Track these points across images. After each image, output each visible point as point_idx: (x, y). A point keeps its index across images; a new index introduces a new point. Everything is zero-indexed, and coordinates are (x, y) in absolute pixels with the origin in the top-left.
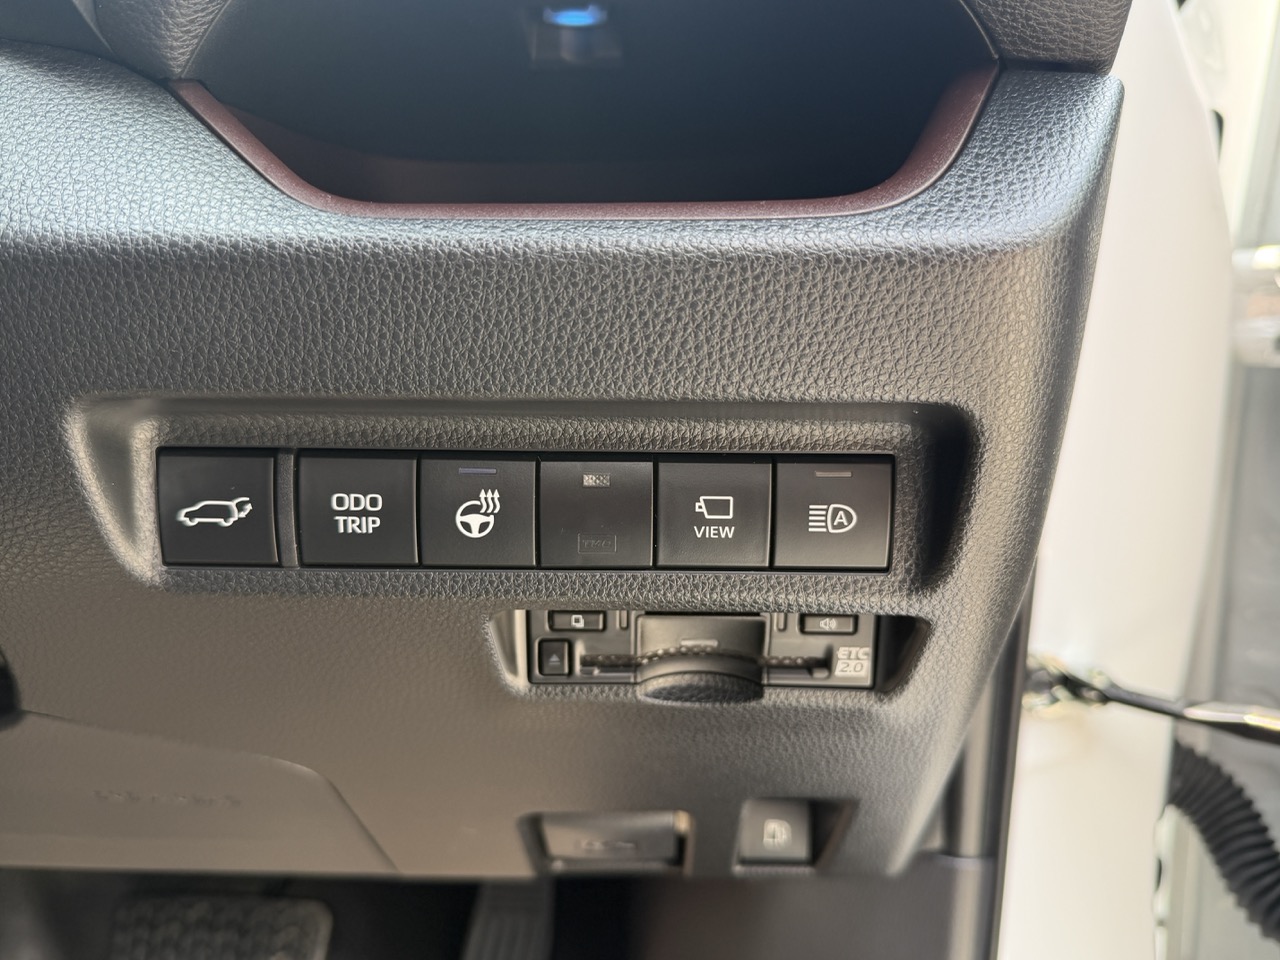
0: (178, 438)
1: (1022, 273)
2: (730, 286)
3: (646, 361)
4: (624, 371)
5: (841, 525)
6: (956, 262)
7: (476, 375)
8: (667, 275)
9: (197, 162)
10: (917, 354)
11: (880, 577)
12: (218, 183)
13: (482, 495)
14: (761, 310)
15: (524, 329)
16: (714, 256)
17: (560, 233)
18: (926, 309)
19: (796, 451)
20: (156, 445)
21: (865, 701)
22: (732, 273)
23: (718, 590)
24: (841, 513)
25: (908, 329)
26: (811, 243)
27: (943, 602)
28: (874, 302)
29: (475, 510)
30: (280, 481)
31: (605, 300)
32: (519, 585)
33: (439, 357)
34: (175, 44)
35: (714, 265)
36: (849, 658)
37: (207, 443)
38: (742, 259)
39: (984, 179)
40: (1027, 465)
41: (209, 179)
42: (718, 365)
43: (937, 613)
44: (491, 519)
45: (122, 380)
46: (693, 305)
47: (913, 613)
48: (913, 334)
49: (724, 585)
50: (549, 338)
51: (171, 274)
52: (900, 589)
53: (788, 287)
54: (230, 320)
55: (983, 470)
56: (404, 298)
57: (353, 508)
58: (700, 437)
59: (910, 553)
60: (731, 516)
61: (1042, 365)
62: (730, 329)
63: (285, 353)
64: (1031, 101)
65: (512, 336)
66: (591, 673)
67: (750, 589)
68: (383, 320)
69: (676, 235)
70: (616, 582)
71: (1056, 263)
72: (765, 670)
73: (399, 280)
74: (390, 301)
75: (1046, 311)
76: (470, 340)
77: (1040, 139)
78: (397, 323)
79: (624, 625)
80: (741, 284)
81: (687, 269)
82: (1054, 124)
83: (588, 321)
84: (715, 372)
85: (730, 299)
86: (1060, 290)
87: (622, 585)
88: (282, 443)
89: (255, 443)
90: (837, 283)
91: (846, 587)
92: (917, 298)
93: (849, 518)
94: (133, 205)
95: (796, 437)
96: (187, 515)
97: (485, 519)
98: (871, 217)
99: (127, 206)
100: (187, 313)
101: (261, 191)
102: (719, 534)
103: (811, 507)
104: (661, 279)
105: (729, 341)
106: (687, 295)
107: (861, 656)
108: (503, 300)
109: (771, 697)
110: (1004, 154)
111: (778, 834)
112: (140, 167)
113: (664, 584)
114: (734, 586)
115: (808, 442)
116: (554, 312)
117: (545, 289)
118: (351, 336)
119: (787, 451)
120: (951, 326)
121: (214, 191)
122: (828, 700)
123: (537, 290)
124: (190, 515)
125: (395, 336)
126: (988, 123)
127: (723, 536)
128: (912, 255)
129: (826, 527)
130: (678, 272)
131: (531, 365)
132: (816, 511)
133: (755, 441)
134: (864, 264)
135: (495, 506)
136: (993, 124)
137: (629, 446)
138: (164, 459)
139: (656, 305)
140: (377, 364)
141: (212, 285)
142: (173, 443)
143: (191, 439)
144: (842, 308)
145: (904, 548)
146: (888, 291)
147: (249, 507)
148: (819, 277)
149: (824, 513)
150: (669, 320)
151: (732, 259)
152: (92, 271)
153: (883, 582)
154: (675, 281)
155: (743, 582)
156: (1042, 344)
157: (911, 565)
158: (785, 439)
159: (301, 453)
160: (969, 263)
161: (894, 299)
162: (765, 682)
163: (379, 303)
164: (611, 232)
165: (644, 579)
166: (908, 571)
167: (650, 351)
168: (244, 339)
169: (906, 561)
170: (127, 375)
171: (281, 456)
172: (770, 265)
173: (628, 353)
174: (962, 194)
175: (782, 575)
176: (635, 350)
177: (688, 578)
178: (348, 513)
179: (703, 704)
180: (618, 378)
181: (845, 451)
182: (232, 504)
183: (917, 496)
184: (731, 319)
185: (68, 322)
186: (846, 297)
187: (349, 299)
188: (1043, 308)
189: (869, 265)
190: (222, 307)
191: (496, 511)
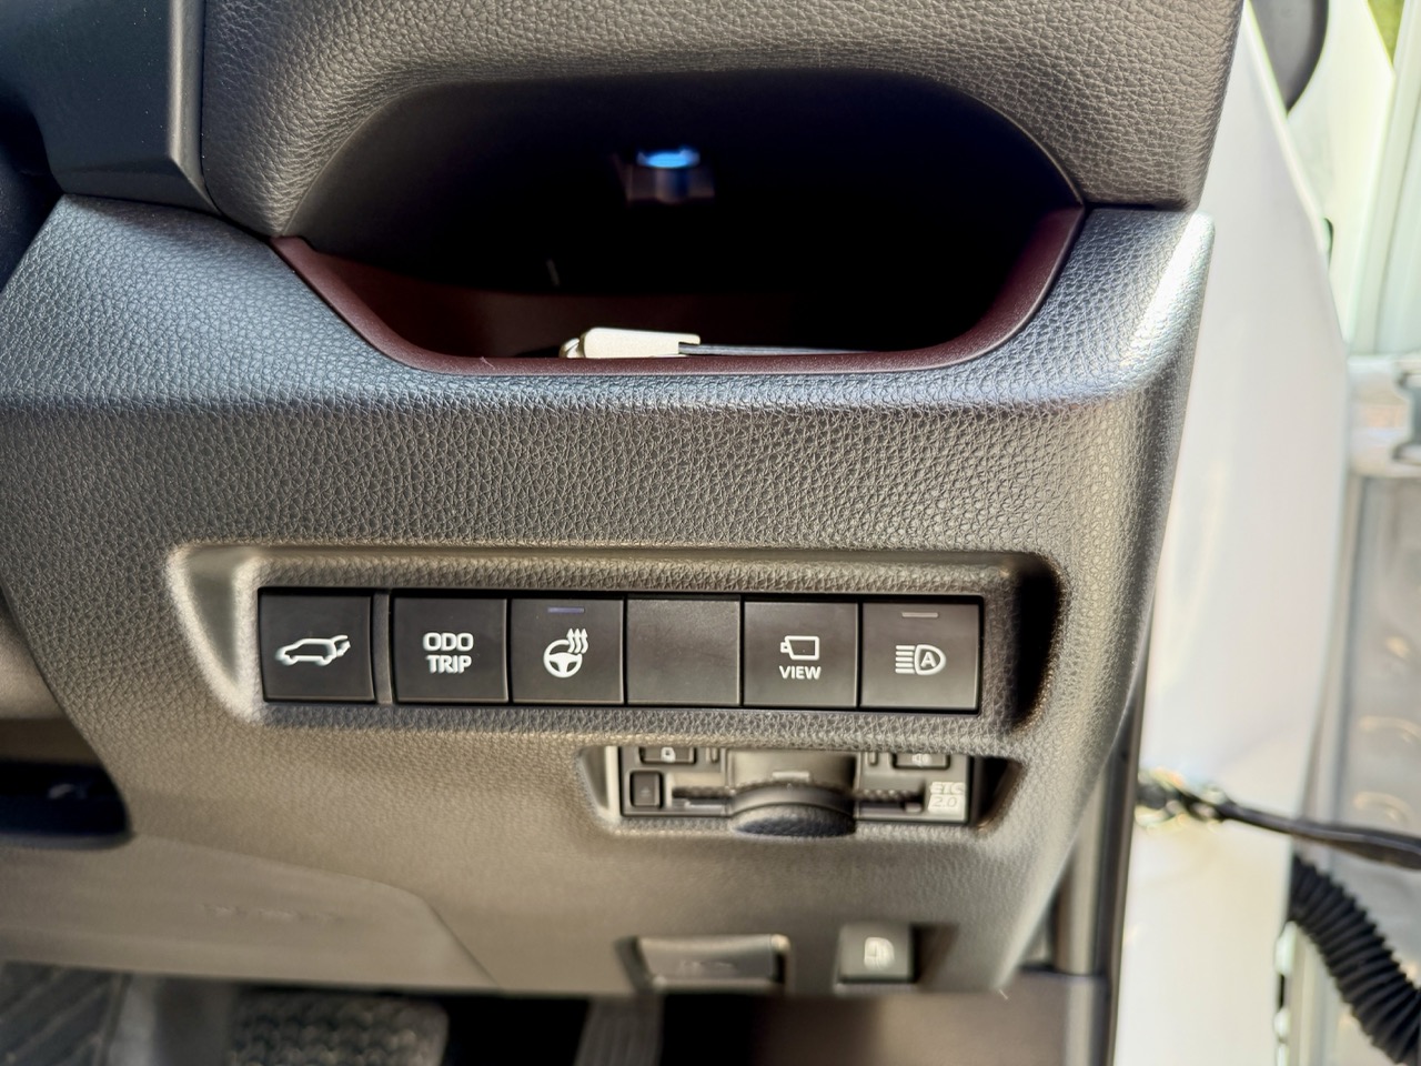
0: (279, 579)
1: (1104, 426)
2: (809, 440)
3: (726, 510)
4: (705, 521)
5: (929, 667)
6: (1035, 417)
7: (561, 524)
8: (747, 429)
9: (296, 319)
10: (998, 506)
11: (970, 720)
12: (316, 340)
13: (570, 634)
14: (841, 462)
15: (607, 480)
16: (793, 411)
17: (642, 389)
18: (1005, 461)
19: (883, 592)
20: (258, 585)
21: (959, 835)
22: (811, 426)
23: (806, 729)
24: (928, 654)
25: (989, 481)
26: (888, 399)
27: (1035, 745)
28: (953, 455)
29: (564, 649)
30: (376, 621)
31: (685, 453)
32: (607, 723)
33: (525, 507)
34: (275, 205)
35: (793, 419)
36: (942, 793)
37: (307, 584)
38: (820, 413)
39: (1066, 329)
40: (1115, 611)
41: (307, 336)
42: (798, 515)
43: (1029, 755)
44: (579, 659)
45: (222, 529)
46: (773, 457)
47: (1004, 754)
48: (993, 485)
49: (811, 725)
50: (631, 488)
51: (267, 430)
52: (991, 732)
53: (867, 440)
54: (324, 473)
55: (1070, 618)
56: (491, 452)
57: (445, 648)
58: (785, 579)
59: (1000, 695)
60: (816, 657)
61: (1127, 515)
62: (809, 480)
63: (378, 505)
64: (1119, 243)
65: (595, 487)
66: (682, 805)
67: (838, 729)
68: (471, 473)
69: (755, 390)
70: (703, 720)
71: (1140, 414)
72: (857, 804)
73: (486, 436)
74: (478, 455)
75: (1130, 462)
76: (555, 491)
77: (1126, 285)
78: (484, 476)
79: (715, 757)
80: (819, 438)
81: (766, 422)
82: (1141, 269)
83: (669, 473)
84: (796, 521)
85: (809, 451)
86: (1145, 441)
87: (709, 724)
88: (377, 583)
89: (352, 584)
90: (915, 437)
91: (935, 728)
92: (996, 450)
93: (937, 660)
94: (234, 362)
95: (882, 578)
96: (287, 653)
97: (573, 658)
98: (950, 371)
99: (228, 364)
100: (284, 467)
101: (356, 348)
102: (805, 674)
103: (898, 647)
104: (741, 433)
105: (808, 492)
106: (766, 448)
107: (954, 790)
108: (586, 453)
109: (864, 832)
110: (1088, 302)
111: (879, 953)
112: (242, 324)
113: (751, 722)
114: (821, 726)
115: (895, 582)
116: (635, 464)
117: (627, 443)
118: (440, 489)
119: (874, 591)
120: (1032, 479)
121: (311, 349)
122: (923, 834)
123: (620, 444)
124: (291, 654)
125: (482, 488)
126: (1074, 266)
127: (809, 676)
128: (991, 410)
129: (914, 668)
130: (758, 426)
131: (614, 514)
132: (903, 652)
133: (841, 582)
134: (942, 418)
135: (582, 647)
136: (1079, 269)
137: (716, 588)
138: (265, 599)
139: (736, 458)
140: (465, 515)
141: (306, 440)
142: (274, 584)
143: (291, 579)
144: (922, 460)
145: (994, 689)
146: (967, 444)
147: (347, 646)
148: (897, 431)
149: (911, 654)
150: (749, 471)
151: (810, 413)
152: (193, 427)
153: (972, 725)
154: (754, 434)
155: (830, 722)
156: (1126, 495)
157: (1001, 707)
158: (871, 580)
159: (397, 593)
160: (1050, 417)
161: (973, 452)
162: (857, 815)
163: (467, 457)
164: (691, 387)
165: (732, 718)
166: (998, 713)
167: (730, 502)
168: (338, 492)
169: (996, 703)
170: (227, 524)
171: (377, 597)
172: (849, 419)
173: (709, 503)
174: (1042, 346)
175: (871, 717)
176: (716, 500)
177: (776, 717)
178: (439, 652)
179: (795, 838)
180: (699, 527)
181: (932, 593)
182: (331, 642)
183: (1005, 638)
184: (810, 470)
185: (171, 475)
186: (925, 449)
187: (438, 453)
188: (1127, 460)
189: (947, 420)
190: (316, 461)
191: (584, 651)
